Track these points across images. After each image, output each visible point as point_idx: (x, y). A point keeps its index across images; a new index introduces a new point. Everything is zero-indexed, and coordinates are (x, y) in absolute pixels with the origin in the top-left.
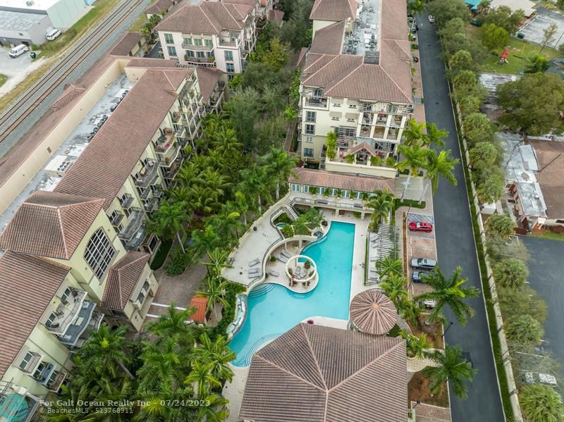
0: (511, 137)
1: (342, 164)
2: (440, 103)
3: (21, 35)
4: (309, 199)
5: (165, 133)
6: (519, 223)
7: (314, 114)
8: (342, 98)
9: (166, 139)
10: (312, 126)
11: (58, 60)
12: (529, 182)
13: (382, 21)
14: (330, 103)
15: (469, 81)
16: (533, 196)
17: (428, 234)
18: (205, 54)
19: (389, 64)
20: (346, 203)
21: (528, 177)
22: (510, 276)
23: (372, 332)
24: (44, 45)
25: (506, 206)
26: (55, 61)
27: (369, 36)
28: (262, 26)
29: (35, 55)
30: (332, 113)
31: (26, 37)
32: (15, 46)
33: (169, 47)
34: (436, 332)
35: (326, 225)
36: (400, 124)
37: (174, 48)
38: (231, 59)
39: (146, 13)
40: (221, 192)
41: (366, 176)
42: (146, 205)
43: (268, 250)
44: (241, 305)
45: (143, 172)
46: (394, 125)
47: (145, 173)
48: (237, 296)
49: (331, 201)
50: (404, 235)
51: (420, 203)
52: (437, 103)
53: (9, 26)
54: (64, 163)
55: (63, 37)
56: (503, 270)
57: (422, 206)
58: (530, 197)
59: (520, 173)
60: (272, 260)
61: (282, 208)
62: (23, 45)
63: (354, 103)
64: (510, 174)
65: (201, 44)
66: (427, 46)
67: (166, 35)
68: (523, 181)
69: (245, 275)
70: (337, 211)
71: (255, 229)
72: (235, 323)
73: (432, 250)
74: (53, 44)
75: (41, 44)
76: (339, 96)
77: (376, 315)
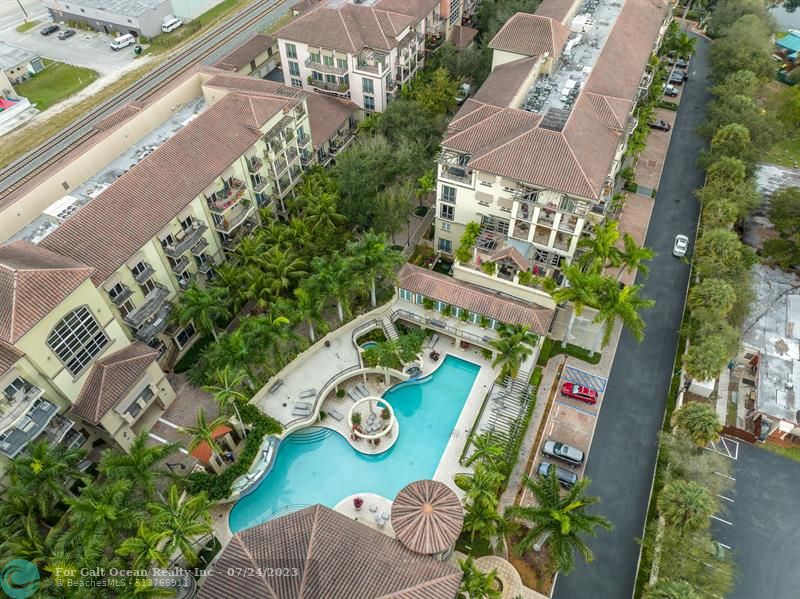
0: (780, 278)
1: (477, 272)
2: (683, 201)
3: (129, 21)
4: (419, 315)
5: (232, 184)
6: (749, 421)
7: (453, 191)
8: (495, 175)
9: (230, 194)
10: (451, 208)
11: (165, 60)
12: (784, 357)
13: (598, 64)
14: (477, 179)
15: (732, 176)
16: (784, 382)
17: (588, 405)
18: (337, 79)
19: (581, 134)
20: (474, 332)
21: (787, 349)
22: (681, 511)
23: (412, 548)
24: (155, 38)
25: (737, 390)
26: (161, 61)
27: (571, 84)
28: (433, 48)
29: (140, 49)
30: (479, 195)
31: (135, 25)
32: (122, 34)
33: (291, 63)
34: (546, 566)
35: (436, 359)
36: (573, 229)
37: (296, 64)
38: (372, 90)
39: (292, 9)
40: (285, 282)
41: (511, 299)
42: (182, 282)
43: (333, 379)
44: (267, 452)
45: (180, 237)
46: (565, 229)
47: (183, 239)
48: (265, 437)
49: (451, 324)
50: (550, 400)
51: (591, 355)
52: (678, 201)
53: (118, 8)
54: (69, 208)
55: (183, 30)
56: (674, 496)
57: (596, 359)
58: (779, 383)
59: (773, 339)
60: (340, 394)
61: (375, 321)
62: (129, 35)
63: (512, 185)
64: (757, 338)
65: (332, 64)
66: (692, 108)
67: (288, 45)
68: (775, 354)
69: (289, 409)
70: (458, 342)
71: (327, 344)
72: (250, 476)
73: (586, 433)
74: (166, 38)
75: (153, 36)
76: (490, 171)
77: (425, 523)
